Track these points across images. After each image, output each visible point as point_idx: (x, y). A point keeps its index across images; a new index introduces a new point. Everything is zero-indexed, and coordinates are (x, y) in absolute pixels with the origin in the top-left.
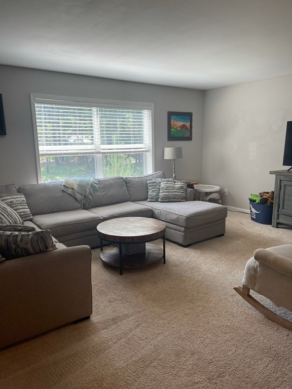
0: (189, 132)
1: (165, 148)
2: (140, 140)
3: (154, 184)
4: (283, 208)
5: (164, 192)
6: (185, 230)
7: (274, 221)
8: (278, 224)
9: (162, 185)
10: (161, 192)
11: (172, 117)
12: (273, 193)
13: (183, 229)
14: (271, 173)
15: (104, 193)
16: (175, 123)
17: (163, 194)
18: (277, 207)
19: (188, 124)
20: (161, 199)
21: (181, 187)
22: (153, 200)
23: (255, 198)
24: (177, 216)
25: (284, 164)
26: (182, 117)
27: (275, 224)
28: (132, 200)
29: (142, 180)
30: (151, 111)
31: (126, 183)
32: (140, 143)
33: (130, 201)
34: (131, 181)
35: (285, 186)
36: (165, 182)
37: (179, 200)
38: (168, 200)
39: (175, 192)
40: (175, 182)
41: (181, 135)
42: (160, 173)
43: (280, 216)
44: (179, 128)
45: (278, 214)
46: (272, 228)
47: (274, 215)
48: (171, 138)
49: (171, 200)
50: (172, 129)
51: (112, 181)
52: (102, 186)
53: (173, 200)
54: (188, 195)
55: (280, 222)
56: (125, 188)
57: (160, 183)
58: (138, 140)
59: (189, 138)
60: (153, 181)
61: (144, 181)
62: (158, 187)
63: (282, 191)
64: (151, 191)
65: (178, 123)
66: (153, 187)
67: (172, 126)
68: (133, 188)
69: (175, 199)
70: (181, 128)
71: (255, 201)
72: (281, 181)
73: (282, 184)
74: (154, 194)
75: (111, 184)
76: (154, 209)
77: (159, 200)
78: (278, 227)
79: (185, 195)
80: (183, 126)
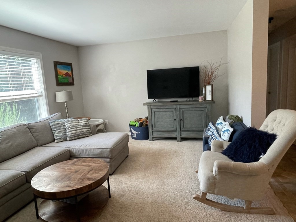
0: (72, 79)
1: (57, 93)
2: (31, 86)
3: (58, 125)
4: (155, 127)
5: (72, 131)
6: (110, 161)
7: (150, 137)
8: (153, 138)
9: (67, 125)
10: (67, 131)
11: (58, 66)
12: (147, 118)
13: (108, 160)
14: (144, 104)
15: (10, 144)
16: (61, 71)
17: (70, 133)
18: (151, 127)
19: (70, 72)
20: (70, 138)
21: (85, 124)
22: (62, 140)
23: (134, 124)
24: (100, 150)
25: (149, 98)
26: (65, 66)
27: (151, 139)
28: (39, 145)
29: (45, 123)
30: (39, 59)
31: (28, 128)
32: (31, 89)
33: (38, 146)
34: (35, 126)
35: (154, 112)
36: (70, 122)
37: (87, 135)
38: (77, 137)
39: (82, 129)
40: (79, 121)
41: (66, 81)
42: (58, 114)
43: (153, 132)
44: (64, 76)
45: (152, 132)
46: (150, 142)
47: (150, 133)
48: (59, 83)
49: (79, 137)
50: (59, 76)
51: (14, 130)
52: (5, 137)
53: (81, 136)
54: (92, 130)
55: (154, 137)
56: (30, 134)
57: (64, 123)
58: (29, 86)
59: (72, 84)
60: (57, 122)
61: (47, 124)
62: (62, 127)
63: (153, 116)
64: (56, 132)
65: (63, 71)
66: (58, 128)
67: (59, 74)
68: (37, 133)
69: (83, 135)
70: (66, 76)
71: (134, 126)
72: (151, 109)
73: (153, 111)
74: (61, 134)
75: (15, 133)
76: (71, 149)
77: (68, 139)
78: (153, 140)
79: (90, 130)
80: (67, 74)
